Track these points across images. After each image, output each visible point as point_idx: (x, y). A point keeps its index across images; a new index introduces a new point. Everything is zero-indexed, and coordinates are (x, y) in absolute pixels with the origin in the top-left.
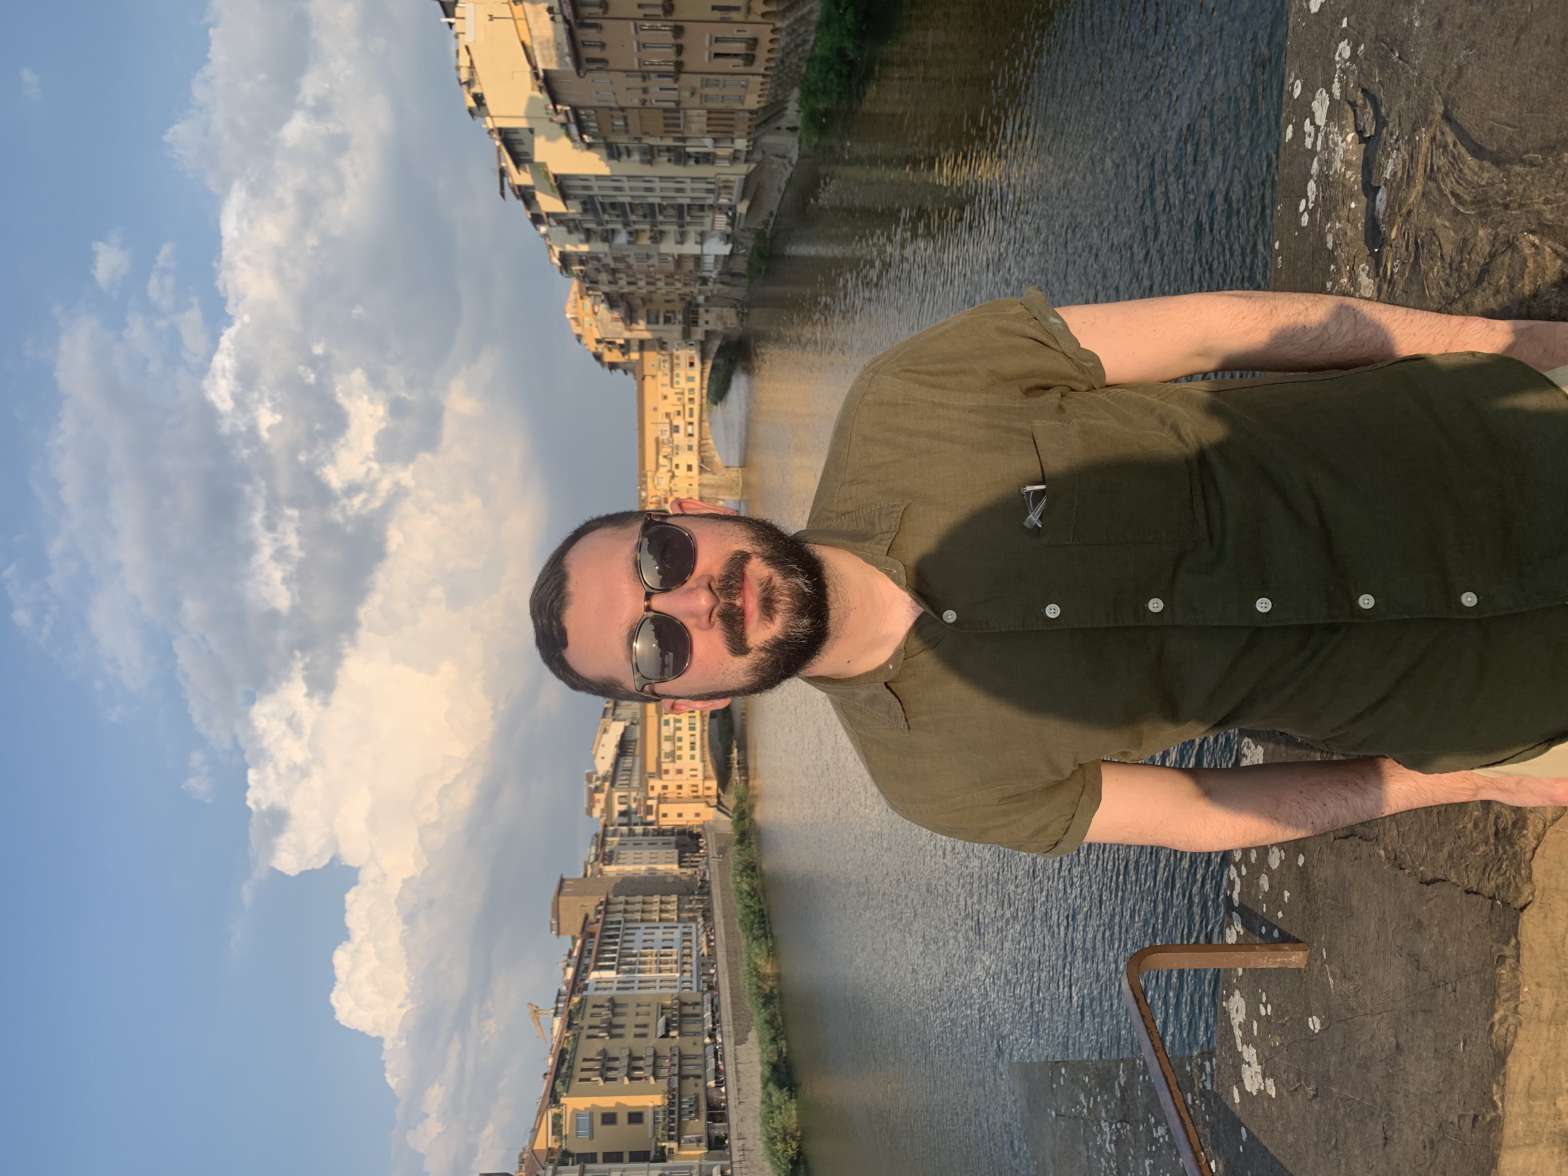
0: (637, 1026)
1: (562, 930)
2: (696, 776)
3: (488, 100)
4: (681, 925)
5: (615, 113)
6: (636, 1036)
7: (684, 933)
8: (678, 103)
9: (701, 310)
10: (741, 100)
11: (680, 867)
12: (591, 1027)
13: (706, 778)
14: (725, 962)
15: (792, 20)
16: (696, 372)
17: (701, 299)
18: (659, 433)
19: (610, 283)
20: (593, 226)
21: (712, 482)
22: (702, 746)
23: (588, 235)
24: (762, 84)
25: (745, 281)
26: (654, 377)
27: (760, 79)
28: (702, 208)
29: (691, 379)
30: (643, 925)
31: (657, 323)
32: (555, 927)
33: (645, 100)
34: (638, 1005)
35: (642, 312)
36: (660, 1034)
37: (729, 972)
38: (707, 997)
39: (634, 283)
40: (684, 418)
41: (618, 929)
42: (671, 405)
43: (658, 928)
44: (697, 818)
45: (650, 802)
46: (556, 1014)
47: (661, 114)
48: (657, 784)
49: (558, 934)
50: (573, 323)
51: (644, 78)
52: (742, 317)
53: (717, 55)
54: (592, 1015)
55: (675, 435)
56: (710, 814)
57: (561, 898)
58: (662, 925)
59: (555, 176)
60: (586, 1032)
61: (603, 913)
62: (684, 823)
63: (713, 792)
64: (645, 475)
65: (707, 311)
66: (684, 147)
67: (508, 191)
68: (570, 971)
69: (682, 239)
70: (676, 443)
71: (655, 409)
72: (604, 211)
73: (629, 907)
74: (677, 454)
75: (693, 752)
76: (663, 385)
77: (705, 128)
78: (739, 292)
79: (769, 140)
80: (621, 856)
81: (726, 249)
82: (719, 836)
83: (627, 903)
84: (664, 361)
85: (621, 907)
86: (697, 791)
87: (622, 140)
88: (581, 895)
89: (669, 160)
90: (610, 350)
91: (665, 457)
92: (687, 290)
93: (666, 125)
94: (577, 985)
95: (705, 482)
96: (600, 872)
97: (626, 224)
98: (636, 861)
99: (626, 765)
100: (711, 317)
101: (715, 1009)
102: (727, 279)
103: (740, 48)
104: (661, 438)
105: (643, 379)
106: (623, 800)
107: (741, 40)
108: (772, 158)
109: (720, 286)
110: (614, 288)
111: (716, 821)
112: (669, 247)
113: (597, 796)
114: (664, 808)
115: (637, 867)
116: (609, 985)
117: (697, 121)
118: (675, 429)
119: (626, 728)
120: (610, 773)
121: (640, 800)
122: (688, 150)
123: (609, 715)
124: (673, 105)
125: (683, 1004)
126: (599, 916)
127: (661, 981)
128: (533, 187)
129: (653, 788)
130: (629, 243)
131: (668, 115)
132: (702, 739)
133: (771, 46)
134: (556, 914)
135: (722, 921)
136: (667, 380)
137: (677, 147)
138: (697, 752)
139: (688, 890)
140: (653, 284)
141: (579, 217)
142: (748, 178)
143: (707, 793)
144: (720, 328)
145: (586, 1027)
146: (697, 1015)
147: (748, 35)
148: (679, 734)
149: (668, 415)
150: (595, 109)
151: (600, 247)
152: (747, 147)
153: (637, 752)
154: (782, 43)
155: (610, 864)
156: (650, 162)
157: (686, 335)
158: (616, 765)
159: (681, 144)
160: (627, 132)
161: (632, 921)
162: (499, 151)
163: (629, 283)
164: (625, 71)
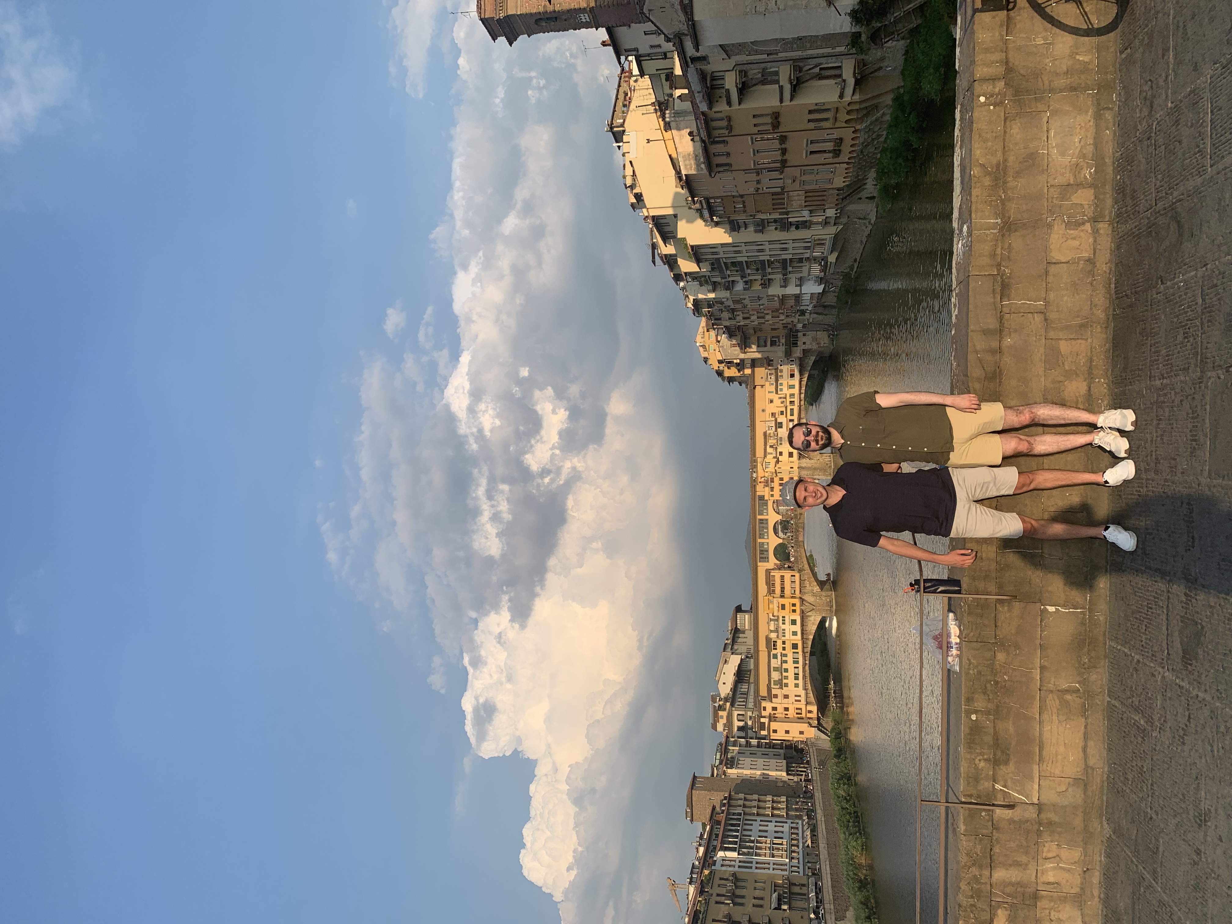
0: (755, 898)
1: (694, 818)
2: (800, 701)
3: (645, 197)
4: (789, 821)
5: (735, 200)
6: (754, 906)
7: (792, 828)
8: (783, 188)
9: (800, 334)
10: (831, 181)
11: (788, 774)
12: (718, 895)
13: (807, 703)
14: (826, 852)
15: (868, 123)
16: (796, 381)
17: (800, 326)
18: (767, 429)
19: (730, 319)
20: (718, 279)
21: (810, 465)
22: (804, 677)
23: (715, 287)
24: (846, 169)
25: (834, 311)
26: (762, 386)
27: (845, 166)
28: (801, 260)
29: (792, 387)
30: (759, 818)
31: (765, 346)
32: (689, 815)
33: (758, 189)
34: (756, 882)
35: (754, 339)
36: (773, 906)
37: (830, 861)
38: (812, 880)
39: (749, 318)
40: (786, 417)
41: (739, 820)
42: (776, 407)
43: (771, 822)
44: (801, 736)
45: (762, 720)
46: (690, 883)
47: (770, 197)
48: (768, 705)
49: (692, 820)
50: (701, 349)
51: (758, 174)
52: (832, 338)
53: (812, 153)
54: (719, 886)
55: (779, 430)
56: (811, 733)
57: (694, 792)
58: (774, 819)
59: (692, 247)
60: (715, 898)
61: (727, 806)
62: (791, 739)
63: (814, 715)
64: (756, 461)
65: (804, 335)
66: (788, 218)
67: (657, 258)
68: (702, 849)
69: (785, 283)
70: (779, 436)
71: (763, 411)
72: (727, 268)
73: (747, 803)
74: (781, 444)
75: (797, 682)
76: (769, 392)
77: (804, 204)
78: (830, 319)
79: (852, 207)
80: (740, 762)
81: (819, 289)
82: (820, 751)
83: (745, 799)
84: (771, 374)
85: (741, 802)
86: (801, 714)
87: (741, 218)
88: (708, 791)
89: (776, 229)
90: (729, 368)
91: (771, 447)
92: (789, 320)
93: (773, 205)
94: (707, 860)
95: (803, 465)
96: (724, 773)
97: (743, 277)
98: (752, 767)
99: (742, 690)
100: (808, 339)
101: (819, 891)
102: (820, 310)
103: (830, 146)
104: (768, 432)
105: (754, 388)
106: (741, 718)
107: (830, 141)
108: (855, 220)
109: (815, 316)
110: (733, 322)
111: (817, 739)
112: (775, 290)
113: (721, 713)
114: (774, 726)
115: (753, 772)
116: (733, 863)
117: (797, 199)
118: (780, 425)
119: (741, 659)
120: (731, 696)
121: (755, 717)
122: (790, 220)
123: (729, 650)
124: (779, 190)
125: (792, 884)
126: (723, 808)
127: (774, 864)
128: (675, 255)
129: (765, 709)
130: (745, 289)
131: (774, 197)
132: (804, 671)
133: (854, 142)
134: (690, 804)
135: (823, 819)
136: (773, 388)
137: (782, 219)
138: (800, 682)
139: (795, 793)
140: (763, 317)
141: (709, 274)
142: (836, 236)
143: (809, 715)
144: (815, 347)
145: (715, 895)
146: (804, 895)
147: (834, 136)
148: (785, 666)
149: (773, 414)
150: (721, 197)
151: (723, 294)
152: (836, 214)
153: (752, 680)
154: (862, 140)
155: (731, 768)
156: (762, 231)
157: (788, 354)
158: (735, 689)
159: (786, 216)
160: (745, 211)
161: (750, 814)
162: (652, 231)
163: (744, 318)
164: (744, 170)
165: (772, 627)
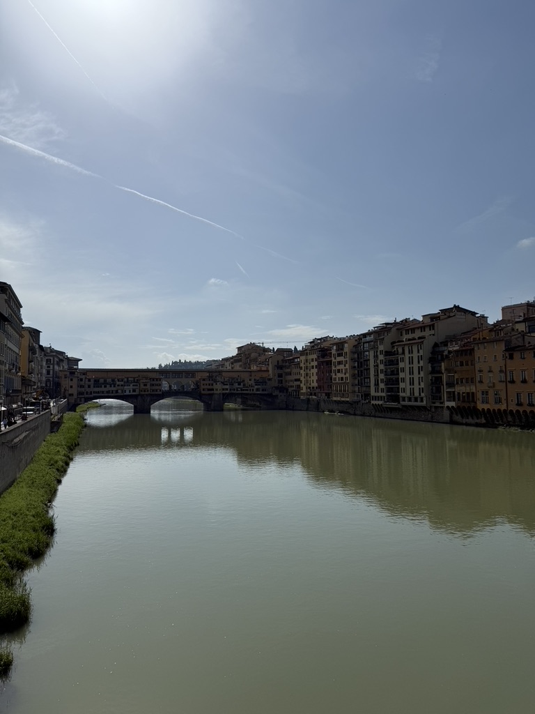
8: (481, 382)
24: (499, 410)
26: (251, 376)
27: (503, 409)
33: (481, 372)
47: (469, 377)
66: (443, 385)
77: (460, 392)
93: (461, 378)
108: (430, 415)
118: (239, 384)
124: (478, 381)
131: (470, 380)
148: (108, 386)
149: (244, 381)
150: (473, 356)
152: (448, 406)
164: (505, 366)
165: (130, 379)
